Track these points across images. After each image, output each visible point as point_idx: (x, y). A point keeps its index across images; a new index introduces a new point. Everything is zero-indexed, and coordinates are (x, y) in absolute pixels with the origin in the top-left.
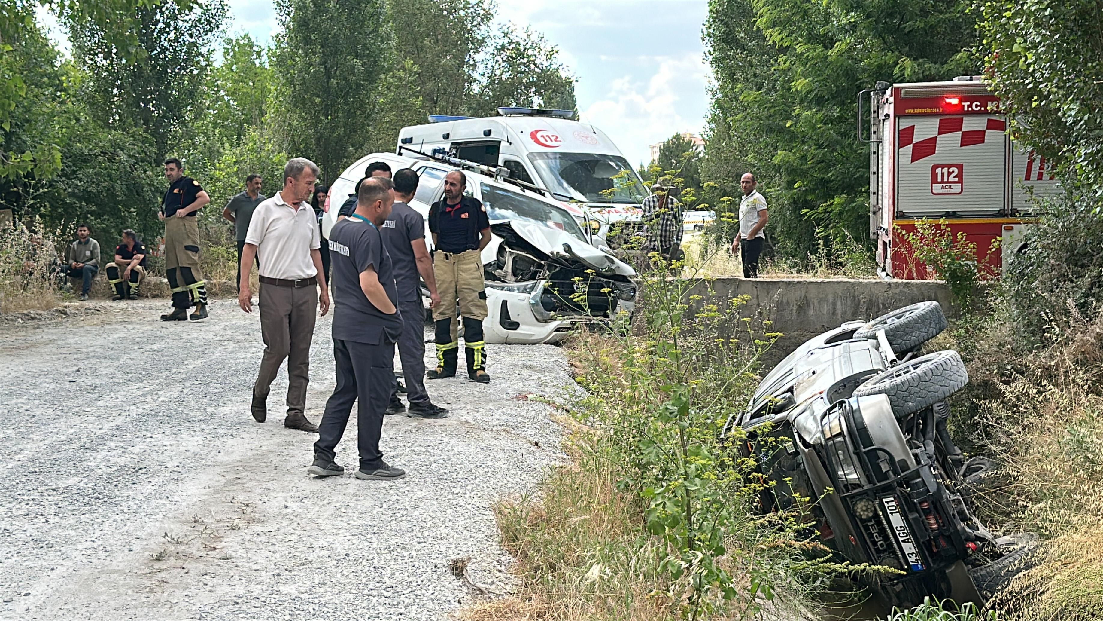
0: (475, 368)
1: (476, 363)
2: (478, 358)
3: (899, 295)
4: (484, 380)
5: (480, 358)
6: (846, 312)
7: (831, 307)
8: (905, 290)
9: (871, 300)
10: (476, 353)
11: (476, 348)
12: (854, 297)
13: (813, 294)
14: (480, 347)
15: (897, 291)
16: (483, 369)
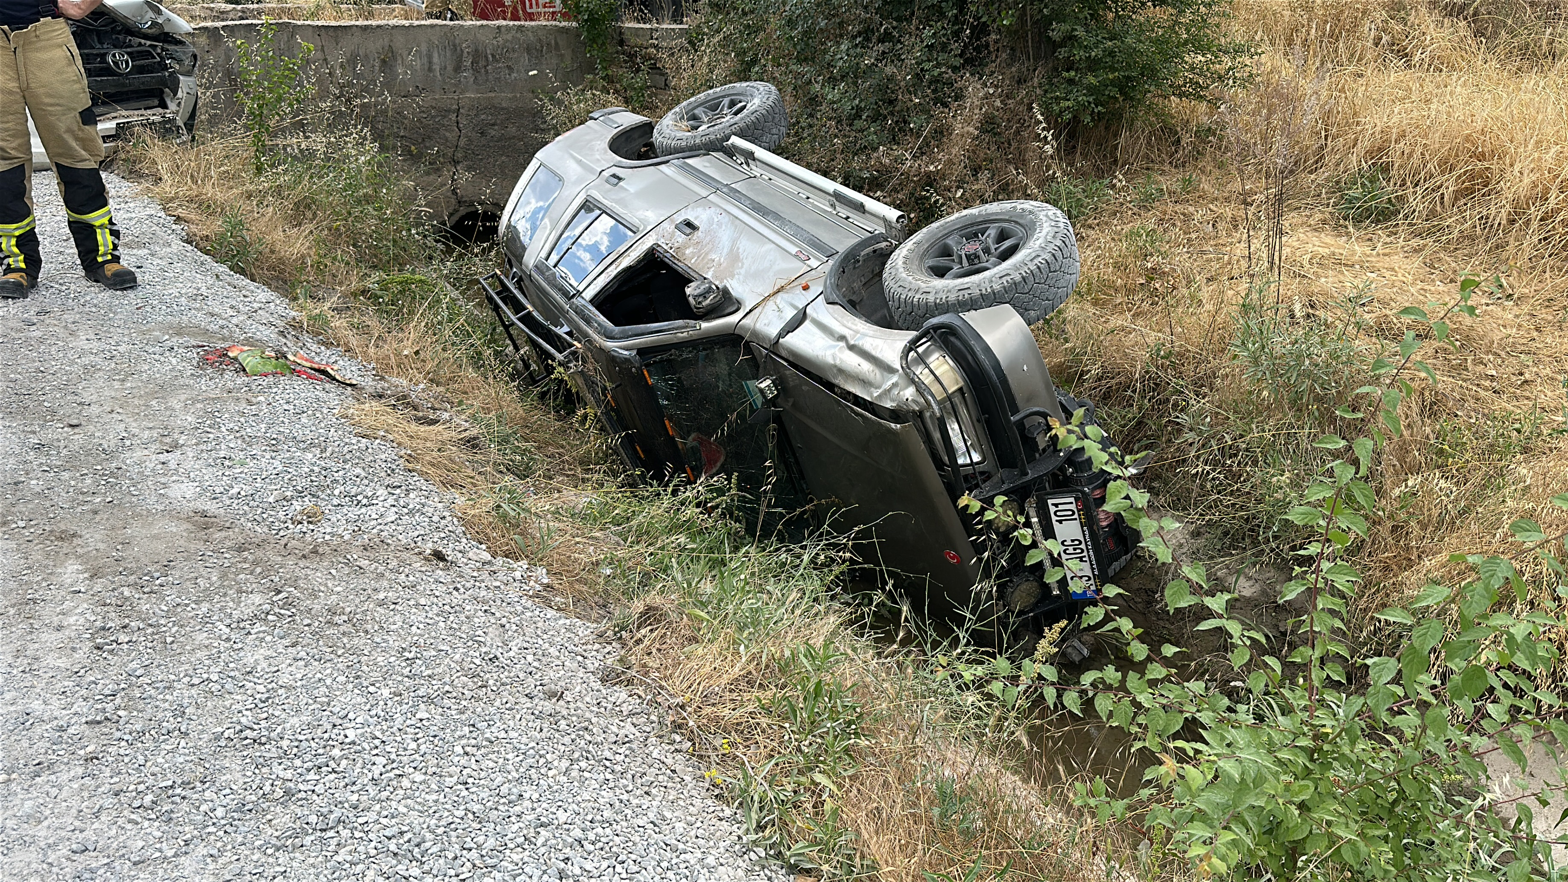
0: (100, 259)
1: (102, 249)
2: (104, 239)
3: (512, 43)
4: (125, 282)
5: (110, 239)
6: (445, 68)
7: (425, 60)
8: (519, 35)
9: (477, 50)
10: (98, 231)
11: (97, 223)
12: (454, 45)
13: (399, 41)
14: (105, 220)
15: (509, 37)
16: (116, 259)
